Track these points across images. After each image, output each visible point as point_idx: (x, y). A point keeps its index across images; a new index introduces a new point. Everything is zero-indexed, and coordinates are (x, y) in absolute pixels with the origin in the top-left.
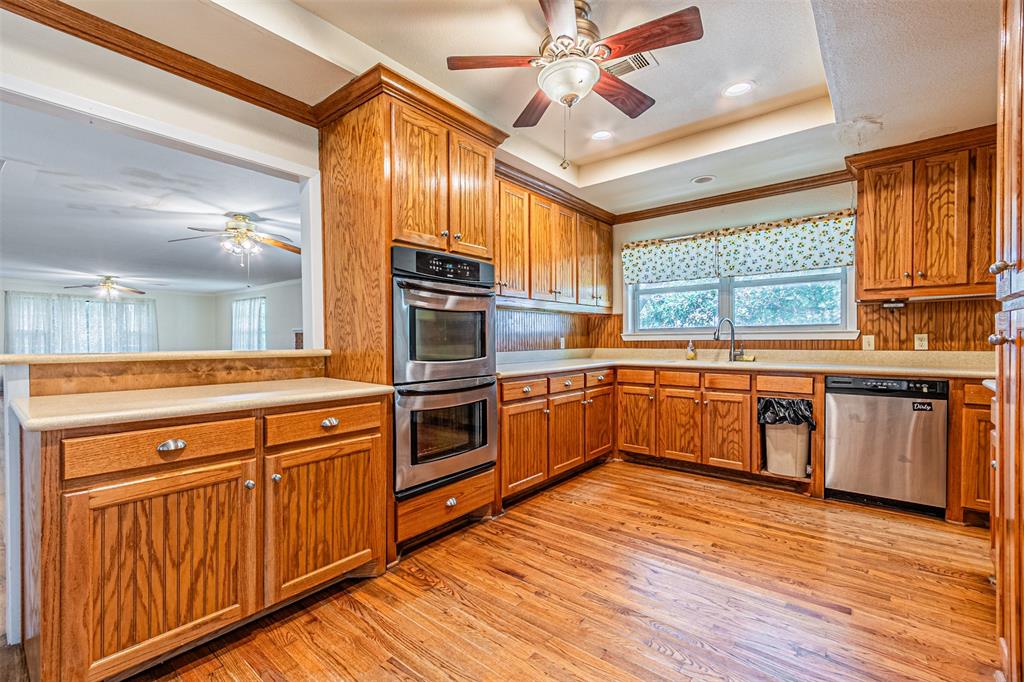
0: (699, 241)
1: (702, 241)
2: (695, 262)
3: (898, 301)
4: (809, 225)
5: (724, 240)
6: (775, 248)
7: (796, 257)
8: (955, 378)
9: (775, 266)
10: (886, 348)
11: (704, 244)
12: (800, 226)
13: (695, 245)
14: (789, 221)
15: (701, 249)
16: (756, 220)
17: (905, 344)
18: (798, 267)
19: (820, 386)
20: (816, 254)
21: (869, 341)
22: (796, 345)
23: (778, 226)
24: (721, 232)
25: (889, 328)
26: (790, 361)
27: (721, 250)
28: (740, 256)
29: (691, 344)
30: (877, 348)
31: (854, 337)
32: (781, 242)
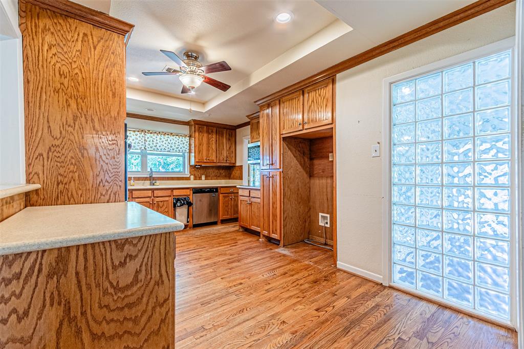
0: (136, 133)
1: (138, 133)
2: (134, 141)
3: (199, 165)
4: (177, 137)
5: (148, 135)
6: (167, 142)
7: (173, 147)
8: (219, 187)
9: (167, 150)
10: (196, 180)
11: (139, 135)
12: (175, 137)
13: (134, 134)
14: (172, 134)
15: (137, 137)
16: (161, 130)
17: (200, 178)
18: (174, 151)
19: (192, 192)
20: (180, 147)
21: (192, 177)
22: (172, 179)
23: (168, 135)
24: (147, 131)
25: (197, 173)
26: (171, 185)
27: (146, 139)
28: (155, 143)
29: (132, 179)
30: (194, 180)
31: (189, 176)
32: (169, 141)
